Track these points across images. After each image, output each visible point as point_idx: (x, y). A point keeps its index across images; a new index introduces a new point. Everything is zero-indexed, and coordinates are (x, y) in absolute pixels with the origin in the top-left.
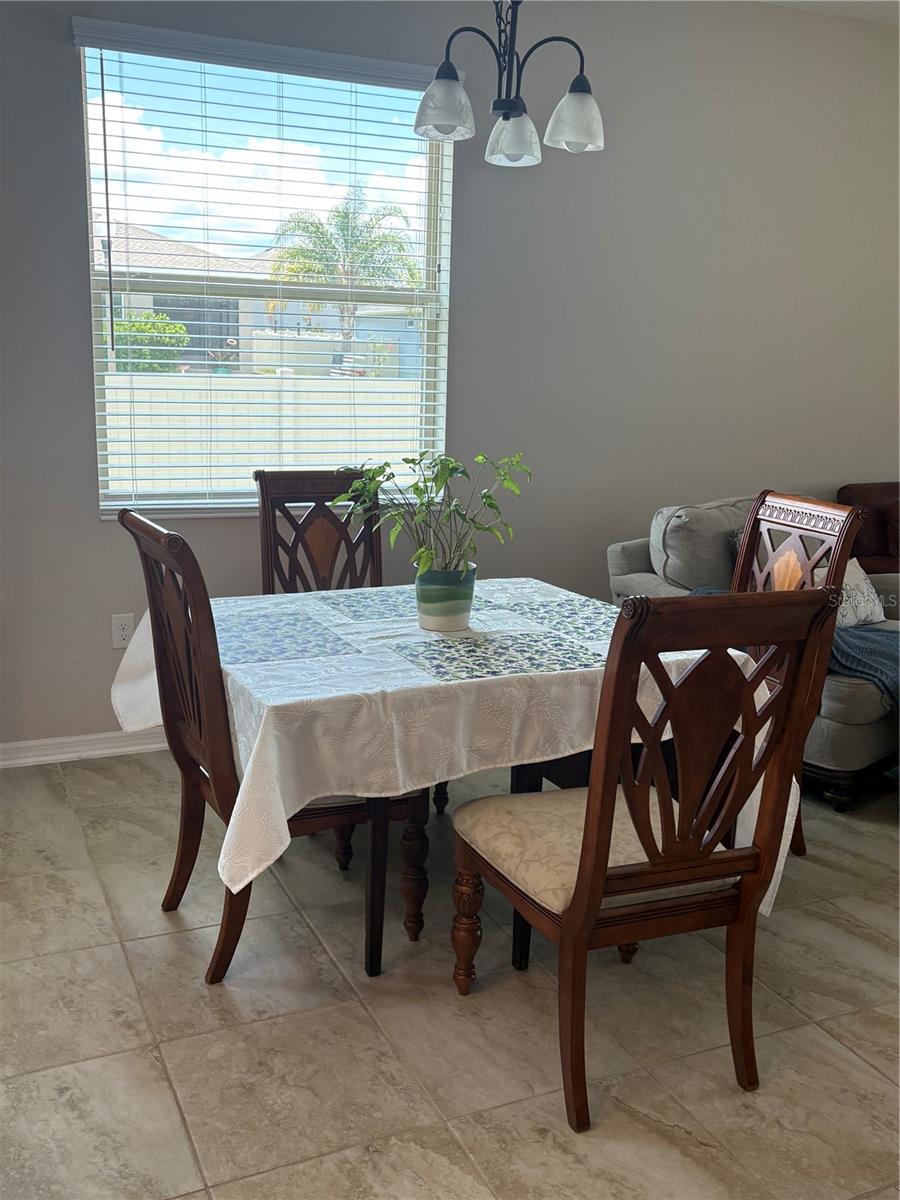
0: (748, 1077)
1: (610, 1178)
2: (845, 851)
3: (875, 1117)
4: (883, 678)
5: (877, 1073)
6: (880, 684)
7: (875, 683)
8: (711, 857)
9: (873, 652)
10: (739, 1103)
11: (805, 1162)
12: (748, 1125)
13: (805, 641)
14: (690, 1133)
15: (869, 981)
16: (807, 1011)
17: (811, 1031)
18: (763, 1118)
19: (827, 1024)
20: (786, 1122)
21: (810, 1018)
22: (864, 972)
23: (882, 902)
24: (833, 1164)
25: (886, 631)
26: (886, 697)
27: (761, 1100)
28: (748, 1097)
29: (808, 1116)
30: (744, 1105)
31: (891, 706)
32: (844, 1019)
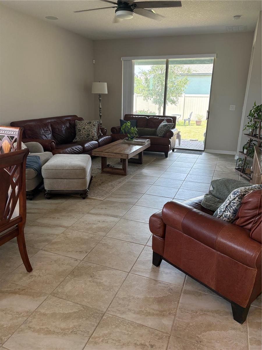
0: (29, 269)
1: (2, 310)
2: (36, 209)
3: (59, 264)
4: (34, 167)
5: (57, 255)
6: (34, 169)
7: (33, 169)
8: (10, 221)
9: (30, 162)
10: (29, 276)
11: (48, 281)
12: (33, 280)
13: (23, 163)
14: (19, 289)
15: (49, 236)
16: (38, 248)
17: (40, 252)
18: (36, 276)
19: (43, 249)
20: (41, 275)
21: (39, 249)
22: (48, 234)
23: (47, 217)
24: (54, 278)
25: (32, 156)
26: (36, 171)
27: (34, 273)
28: (31, 274)
29: (45, 271)
30: (30, 276)
31: (37, 173)
32: (47, 246)
